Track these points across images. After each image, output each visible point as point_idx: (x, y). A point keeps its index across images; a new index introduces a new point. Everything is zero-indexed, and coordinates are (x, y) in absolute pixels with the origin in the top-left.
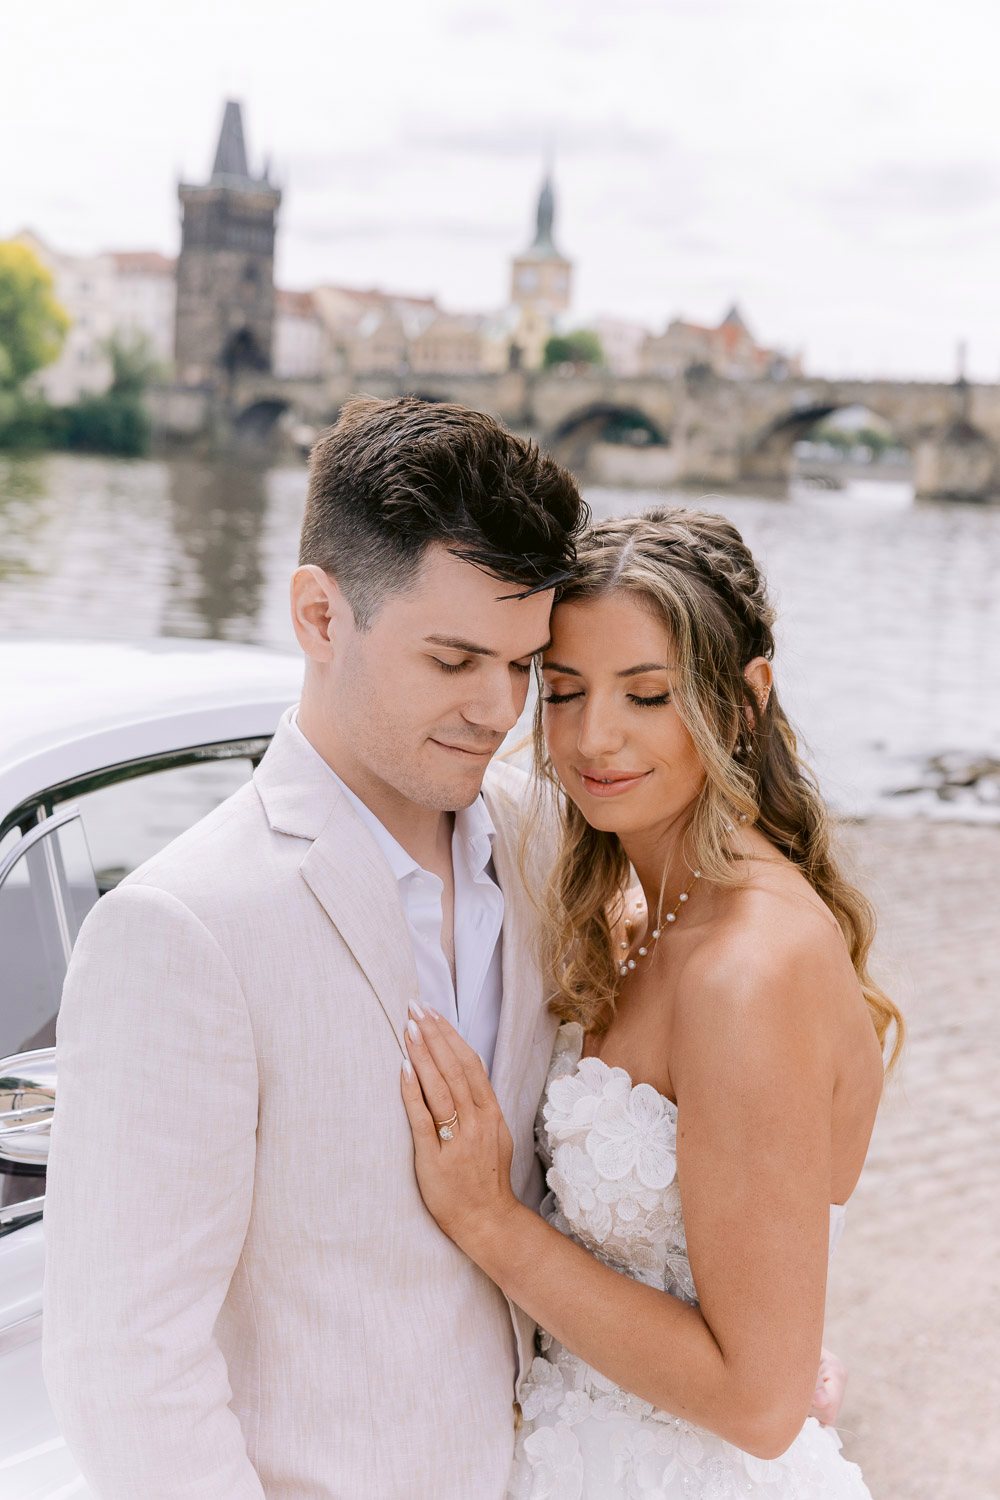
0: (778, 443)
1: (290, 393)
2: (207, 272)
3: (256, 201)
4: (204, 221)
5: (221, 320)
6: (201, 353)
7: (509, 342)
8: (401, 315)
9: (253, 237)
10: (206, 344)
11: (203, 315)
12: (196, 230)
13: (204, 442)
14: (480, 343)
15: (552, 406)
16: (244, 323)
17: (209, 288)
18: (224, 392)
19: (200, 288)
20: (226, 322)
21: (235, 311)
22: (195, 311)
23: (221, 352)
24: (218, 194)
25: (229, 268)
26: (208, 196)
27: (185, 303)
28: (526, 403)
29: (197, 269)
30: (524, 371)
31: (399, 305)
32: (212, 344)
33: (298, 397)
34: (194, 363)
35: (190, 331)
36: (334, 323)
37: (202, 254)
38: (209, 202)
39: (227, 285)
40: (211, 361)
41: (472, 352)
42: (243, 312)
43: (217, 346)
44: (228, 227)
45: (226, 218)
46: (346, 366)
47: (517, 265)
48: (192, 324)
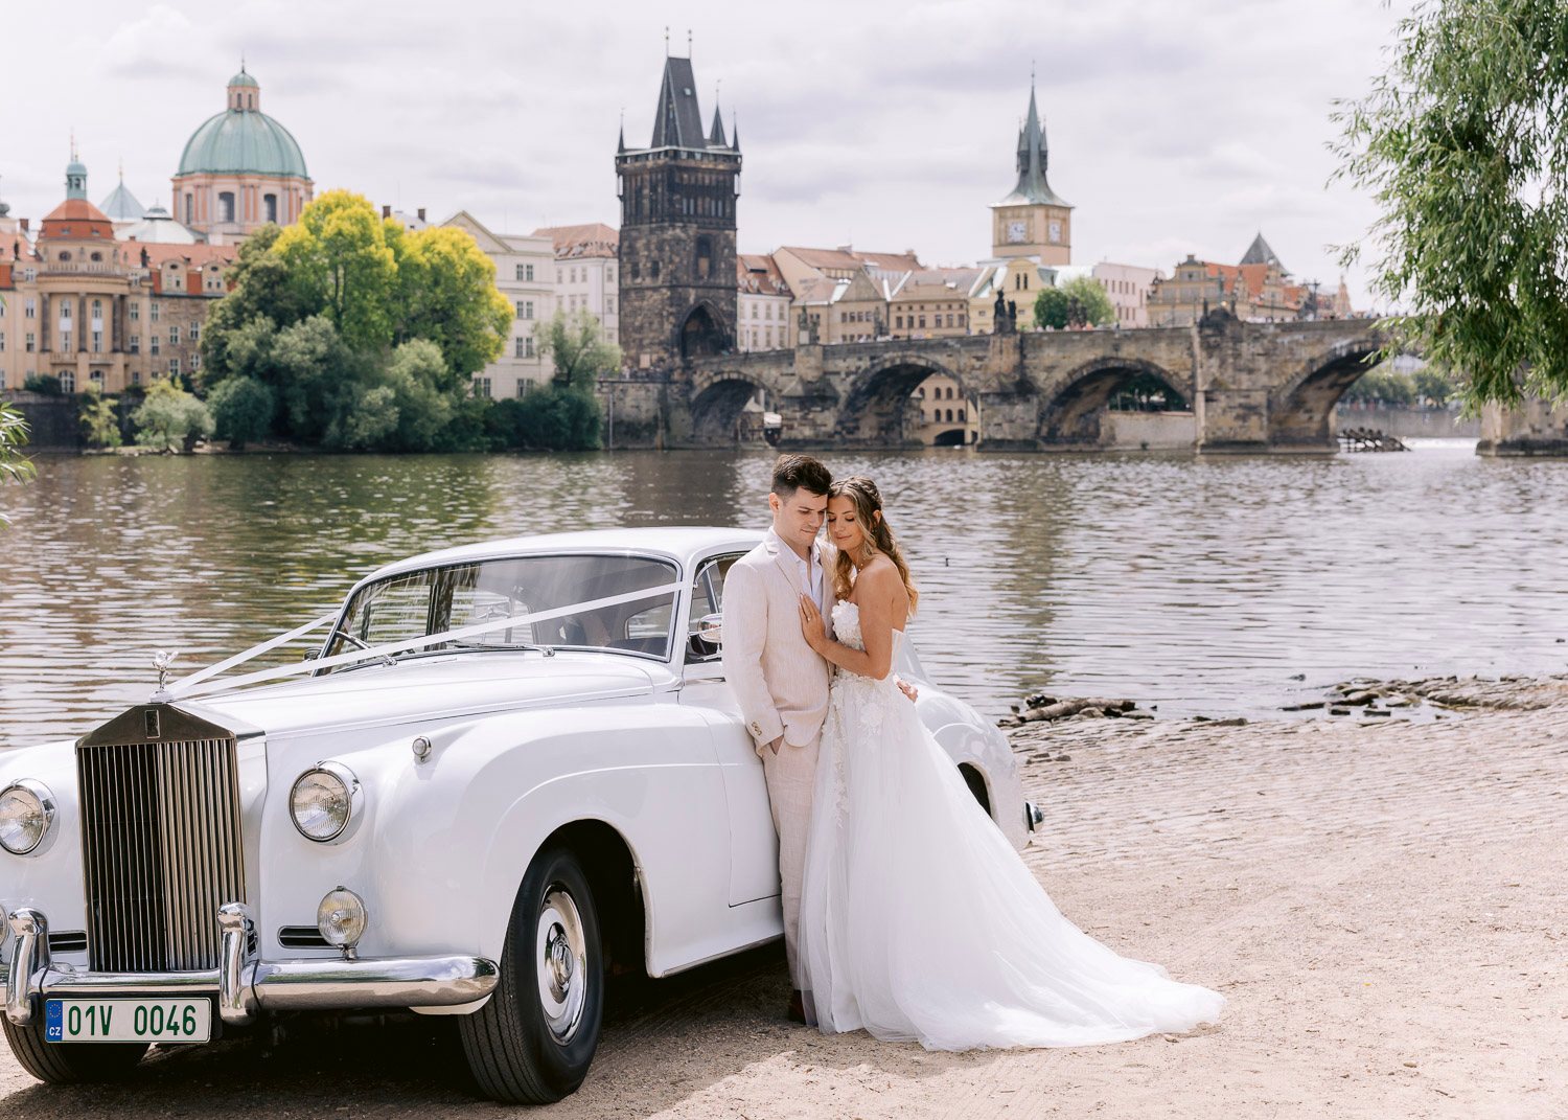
0: (1311, 394)
1: (750, 372)
2: (653, 247)
3: (711, 166)
4: (646, 191)
5: (670, 298)
6: (649, 336)
7: (996, 298)
8: (872, 275)
9: (708, 204)
10: (656, 326)
11: (649, 293)
12: (639, 205)
13: (661, 432)
14: (964, 303)
15: (1050, 369)
16: (696, 300)
17: (655, 263)
18: (676, 376)
19: (644, 265)
20: (676, 300)
21: (689, 286)
22: (640, 290)
23: (672, 332)
24: (661, 162)
25: (678, 241)
26: (650, 164)
27: (628, 281)
28: (1021, 367)
29: (640, 244)
30: (1014, 331)
31: (868, 263)
32: (661, 324)
33: (760, 375)
34: (641, 347)
35: (635, 312)
36: (797, 290)
37: (645, 227)
38: (651, 171)
39: (677, 260)
40: (660, 343)
41: (956, 313)
42: (694, 287)
43: (668, 327)
44: (677, 197)
45: (672, 187)
46: (814, 340)
47: (1001, 212)
48: (636, 304)
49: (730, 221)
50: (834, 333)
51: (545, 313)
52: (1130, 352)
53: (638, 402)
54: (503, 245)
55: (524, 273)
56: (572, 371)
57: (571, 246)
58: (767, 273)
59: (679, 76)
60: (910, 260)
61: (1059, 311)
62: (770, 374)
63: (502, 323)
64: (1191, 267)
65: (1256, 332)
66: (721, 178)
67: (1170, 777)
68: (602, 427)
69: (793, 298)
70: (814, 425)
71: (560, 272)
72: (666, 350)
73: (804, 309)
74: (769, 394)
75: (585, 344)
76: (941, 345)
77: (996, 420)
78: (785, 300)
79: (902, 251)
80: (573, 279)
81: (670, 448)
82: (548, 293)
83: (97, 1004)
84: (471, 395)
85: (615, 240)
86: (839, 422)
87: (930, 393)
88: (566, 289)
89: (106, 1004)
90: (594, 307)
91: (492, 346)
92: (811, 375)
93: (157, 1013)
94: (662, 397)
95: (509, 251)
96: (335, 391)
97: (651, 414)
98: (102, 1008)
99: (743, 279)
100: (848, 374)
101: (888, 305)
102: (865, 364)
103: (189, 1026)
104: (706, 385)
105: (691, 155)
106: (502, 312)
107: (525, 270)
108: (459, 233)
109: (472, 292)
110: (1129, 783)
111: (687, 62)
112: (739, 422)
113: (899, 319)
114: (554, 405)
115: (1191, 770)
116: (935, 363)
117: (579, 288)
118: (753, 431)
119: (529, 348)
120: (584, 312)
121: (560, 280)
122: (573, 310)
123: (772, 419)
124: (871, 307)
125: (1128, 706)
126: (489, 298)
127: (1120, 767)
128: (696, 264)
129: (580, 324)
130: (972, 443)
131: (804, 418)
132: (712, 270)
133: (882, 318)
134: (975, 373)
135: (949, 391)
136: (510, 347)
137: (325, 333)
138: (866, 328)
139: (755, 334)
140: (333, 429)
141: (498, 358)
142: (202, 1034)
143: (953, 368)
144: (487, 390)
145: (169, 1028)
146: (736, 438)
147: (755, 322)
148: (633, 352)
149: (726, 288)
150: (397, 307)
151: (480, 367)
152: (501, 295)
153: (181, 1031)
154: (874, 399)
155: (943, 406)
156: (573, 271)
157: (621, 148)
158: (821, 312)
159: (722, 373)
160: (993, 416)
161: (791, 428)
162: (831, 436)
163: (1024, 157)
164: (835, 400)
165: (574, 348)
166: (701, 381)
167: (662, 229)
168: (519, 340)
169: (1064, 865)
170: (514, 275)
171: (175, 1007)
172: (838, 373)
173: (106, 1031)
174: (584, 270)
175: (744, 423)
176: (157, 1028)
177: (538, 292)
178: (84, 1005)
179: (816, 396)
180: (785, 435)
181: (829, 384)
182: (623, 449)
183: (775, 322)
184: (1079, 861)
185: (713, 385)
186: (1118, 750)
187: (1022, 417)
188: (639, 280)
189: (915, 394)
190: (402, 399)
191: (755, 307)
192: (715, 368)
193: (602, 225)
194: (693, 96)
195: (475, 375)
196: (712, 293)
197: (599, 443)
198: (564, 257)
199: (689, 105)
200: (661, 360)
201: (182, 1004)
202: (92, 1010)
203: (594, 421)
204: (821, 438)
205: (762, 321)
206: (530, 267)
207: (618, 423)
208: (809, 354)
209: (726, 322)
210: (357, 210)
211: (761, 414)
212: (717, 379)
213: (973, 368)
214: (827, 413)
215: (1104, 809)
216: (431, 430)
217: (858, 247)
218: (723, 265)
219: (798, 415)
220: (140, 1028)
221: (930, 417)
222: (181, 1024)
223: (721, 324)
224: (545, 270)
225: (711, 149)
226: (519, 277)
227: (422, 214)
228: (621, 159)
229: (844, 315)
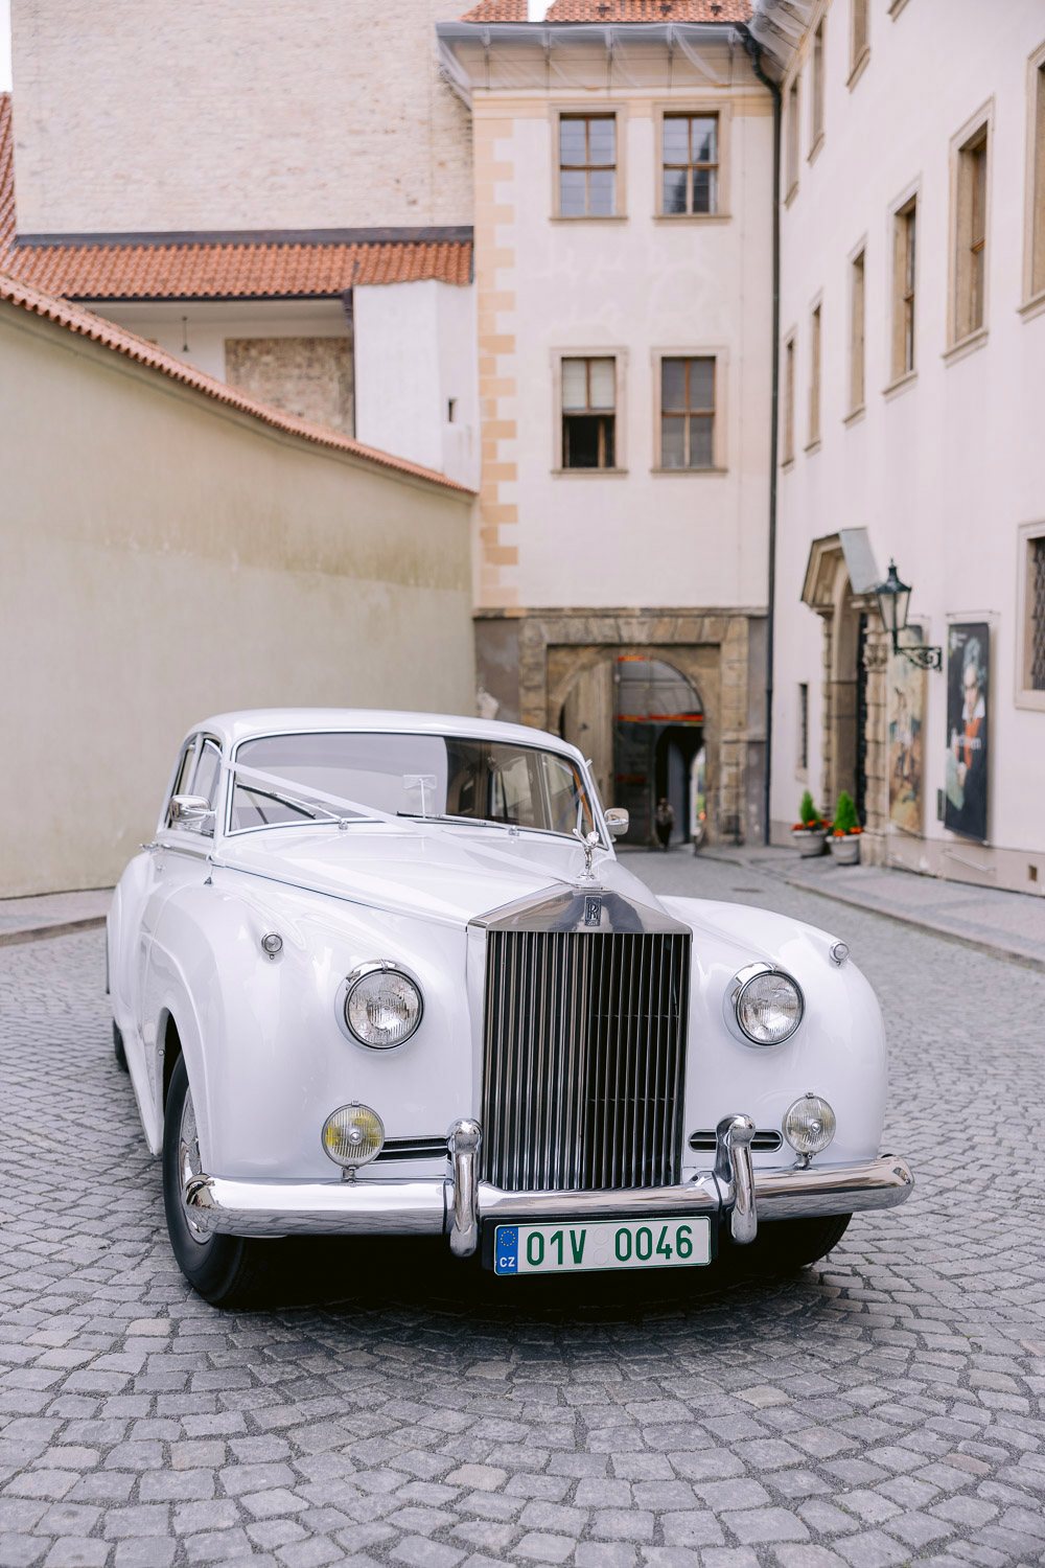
83: (566, 1229)
89: (578, 1228)
93: (644, 1236)
98: (572, 1233)
103: (684, 1248)
142: (701, 1255)
145: (659, 1251)
153: (674, 1254)
171: (665, 1229)
173: (578, 1258)
176: (644, 1252)
178: (548, 1231)
201: (674, 1225)
202: (559, 1235)
220: (623, 1253)
222: (674, 1247)
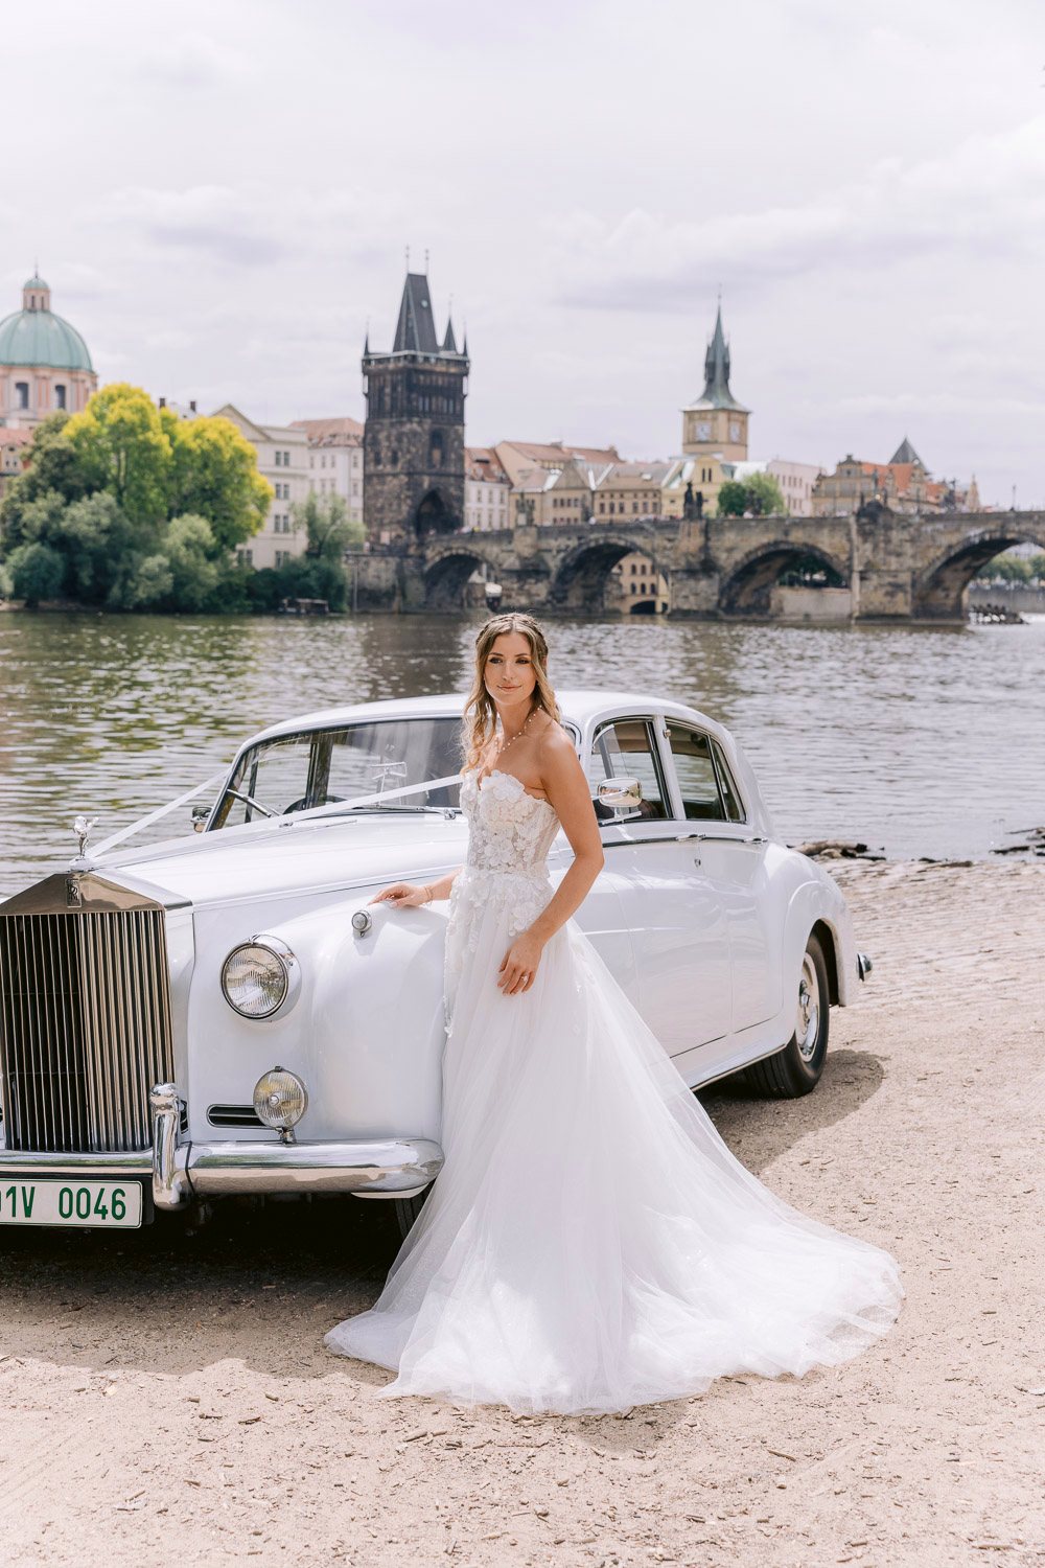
0: (948, 575)
1: (475, 548)
2: (393, 438)
3: (443, 369)
4: (388, 390)
5: (408, 483)
6: (389, 516)
7: (685, 488)
8: (580, 467)
9: (440, 403)
10: (395, 507)
11: (390, 478)
12: (381, 400)
13: (398, 599)
14: (657, 493)
15: (730, 550)
16: (430, 485)
17: (395, 453)
18: (412, 551)
19: (385, 454)
20: (413, 485)
21: (422, 473)
22: (381, 476)
23: (409, 513)
24: (401, 364)
25: (415, 434)
26: (391, 366)
27: (371, 468)
28: (705, 548)
29: (382, 436)
30: (700, 517)
31: (578, 457)
32: (399, 505)
33: (483, 551)
34: (382, 525)
35: (377, 495)
36: (515, 478)
37: (386, 421)
38: (393, 373)
39: (413, 450)
40: (399, 522)
41: (650, 501)
42: (430, 475)
43: (405, 508)
44: (414, 396)
45: (411, 387)
46: (530, 522)
47: (690, 415)
48: (379, 488)
49: (458, 418)
50: (547, 516)
51: (299, 494)
52: (797, 537)
53: (379, 573)
54: (263, 435)
55: (282, 459)
56: (323, 545)
57: (322, 437)
58: (489, 462)
59: (417, 290)
60: (612, 455)
61: (738, 500)
62: (492, 550)
63: (263, 502)
64: (849, 465)
65: (904, 522)
66: (452, 380)
67: (928, 917)
68: (348, 594)
69: (511, 485)
70: (529, 595)
71: (312, 459)
72: (404, 528)
73: (522, 495)
74: (491, 567)
75: (334, 521)
76: (638, 528)
77: (684, 593)
78: (505, 487)
79: (605, 447)
80: (324, 465)
81: (406, 613)
82: (303, 477)
83: (18, 1184)
84: (235, 564)
85: (360, 432)
86: (551, 593)
87: (627, 569)
88: (317, 473)
89: (28, 1185)
90: (342, 489)
91: (254, 522)
92: (527, 552)
93: (84, 1196)
94: (399, 570)
95: (268, 439)
96: (117, 558)
97: (390, 583)
98: (24, 1188)
99: (469, 467)
100: (559, 551)
101: (593, 493)
102: (573, 543)
103: (118, 1210)
104: (437, 559)
105: (427, 359)
106: (262, 493)
107: (282, 457)
108: (225, 422)
109: (237, 474)
110: (894, 923)
111: (423, 279)
112: (465, 591)
113: (602, 506)
114: (307, 574)
115: (944, 910)
116: (633, 544)
117: (328, 473)
118: (476, 599)
119: (286, 524)
120: (333, 494)
121: (312, 466)
122: (323, 493)
123: (493, 589)
124: (578, 494)
125: (862, 848)
126: (251, 480)
127: (879, 907)
128: (430, 454)
129: (330, 505)
130: (663, 612)
131: (521, 588)
132: (444, 459)
133: (588, 503)
134: (667, 552)
135: (644, 568)
136: (269, 523)
137: (108, 508)
138: (574, 513)
139: (479, 516)
140: (115, 592)
141: (258, 532)
142: (133, 1219)
143: (648, 548)
144: (249, 560)
145: (97, 1211)
146: (462, 605)
147: (480, 505)
148: (375, 530)
149: (456, 476)
150: (172, 487)
151: (243, 540)
152: (262, 478)
153: (109, 1215)
154: (580, 574)
155: (638, 580)
156: (324, 458)
157: (367, 352)
158: (537, 499)
159: (450, 549)
160: (681, 590)
161: (509, 597)
162: (543, 604)
163: (710, 367)
164: (547, 573)
165: (324, 525)
166: (433, 555)
167: (402, 424)
168: (277, 517)
169: (867, 1005)
170: (272, 460)
171: (102, 1190)
172: (550, 551)
173: (28, 1213)
174: (333, 457)
175: (469, 593)
176: (83, 1211)
177: (294, 476)
178: (4, 1185)
179: (530, 570)
180: (504, 603)
181: (543, 561)
182: (366, 613)
183: (497, 506)
184: (880, 1001)
185: (443, 560)
186: (869, 890)
187: (706, 591)
188: (380, 467)
189: (615, 570)
190: (175, 566)
191: (479, 492)
192: (445, 544)
193: (350, 420)
194: (429, 308)
195: (239, 547)
196: (443, 480)
197: (345, 607)
198: (315, 446)
199: (425, 313)
200: (399, 536)
201: (110, 1187)
202: (13, 1190)
203: (341, 589)
204: (535, 606)
205: (485, 505)
206: (286, 454)
207: (362, 590)
208: (525, 534)
209: (455, 504)
210: (136, 401)
211: (483, 585)
212: (446, 554)
213: (665, 548)
214: (540, 585)
215: (882, 949)
216: (200, 594)
217: (567, 443)
218: (453, 456)
219: (516, 586)
220: (66, 1211)
221: (627, 590)
222: (109, 1208)
223: (451, 507)
224: (299, 457)
225: (444, 354)
226: (278, 462)
227: (193, 406)
228: (367, 361)
229: (555, 501)
